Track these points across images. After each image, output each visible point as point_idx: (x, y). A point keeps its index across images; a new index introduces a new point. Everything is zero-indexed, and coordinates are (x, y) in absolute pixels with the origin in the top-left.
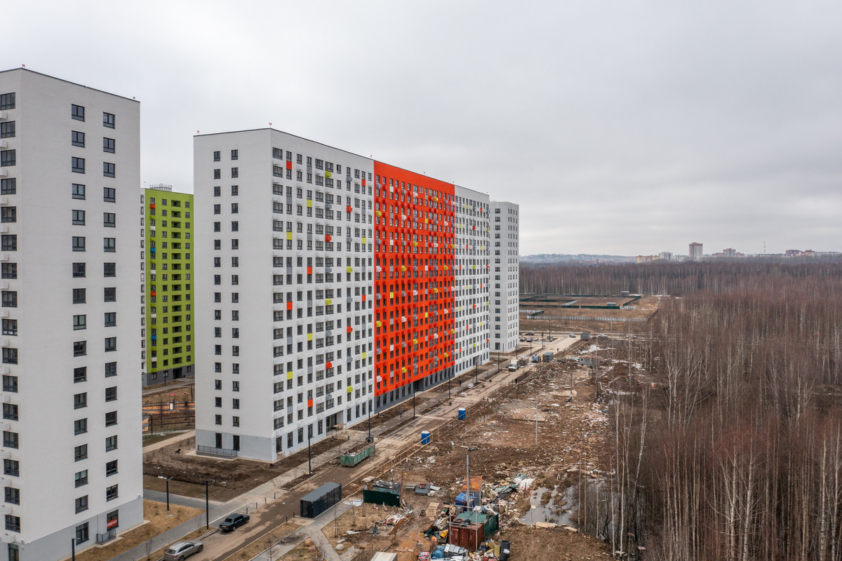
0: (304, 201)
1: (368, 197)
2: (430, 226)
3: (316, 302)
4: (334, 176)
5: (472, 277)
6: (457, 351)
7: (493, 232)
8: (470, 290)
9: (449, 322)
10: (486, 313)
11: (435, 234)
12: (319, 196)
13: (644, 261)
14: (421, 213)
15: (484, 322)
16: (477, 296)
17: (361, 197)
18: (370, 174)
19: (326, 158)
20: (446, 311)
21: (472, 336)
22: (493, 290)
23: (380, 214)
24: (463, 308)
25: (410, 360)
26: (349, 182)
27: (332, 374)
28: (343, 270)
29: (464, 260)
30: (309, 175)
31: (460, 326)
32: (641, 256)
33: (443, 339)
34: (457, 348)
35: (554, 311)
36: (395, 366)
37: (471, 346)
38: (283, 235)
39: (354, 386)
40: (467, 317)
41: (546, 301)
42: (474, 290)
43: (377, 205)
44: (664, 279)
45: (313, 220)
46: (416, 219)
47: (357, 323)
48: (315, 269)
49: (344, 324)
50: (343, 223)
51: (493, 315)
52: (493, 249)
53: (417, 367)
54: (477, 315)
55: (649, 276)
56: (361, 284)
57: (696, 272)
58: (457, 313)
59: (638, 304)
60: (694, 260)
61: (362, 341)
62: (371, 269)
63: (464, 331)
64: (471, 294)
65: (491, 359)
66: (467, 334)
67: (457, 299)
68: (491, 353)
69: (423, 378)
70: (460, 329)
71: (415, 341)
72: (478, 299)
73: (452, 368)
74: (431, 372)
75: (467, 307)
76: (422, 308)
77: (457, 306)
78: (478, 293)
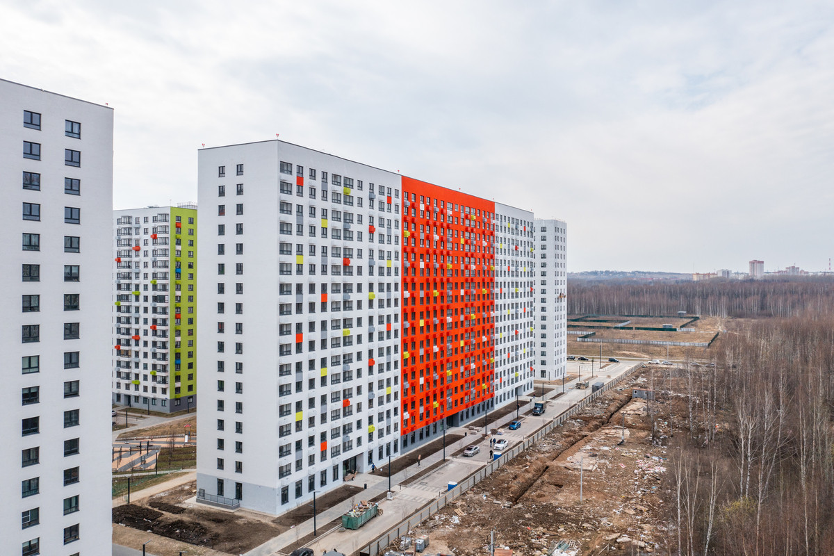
0: (318, 222)
1: (395, 216)
2: (467, 247)
3: (331, 333)
4: (354, 193)
5: (515, 300)
6: (497, 381)
7: (538, 252)
8: (512, 315)
9: (488, 350)
10: (531, 339)
11: (472, 256)
12: (336, 215)
13: (702, 279)
14: (456, 232)
15: (528, 349)
16: (519, 321)
17: (386, 215)
18: (397, 191)
19: (344, 173)
20: (485, 339)
21: (514, 364)
22: (538, 313)
23: (408, 234)
24: (505, 334)
25: (442, 393)
26: (371, 200)
27: (350, 413)
28: (364, 296)
29: (505, 283)
30: (325, 192)
31: (501, 354)
32: (698, 274)
33: (481, 369)
34: (497, 378)
35: (606, 333)
36: (425, 401)
37: (513, 376)
38: (293, 259)
39: (377, 425)
40: (509, 344)
41: (598, 321)
42: (517, 314)
43: (405, 224)
44: (724, 299)
45: (329, 242)
46: (451, 239)
47: (381, 354)
48: (331, 297)
49: (365, 356)
50: (365, 245)
51: (538, 341)
52: (538, 270)
53: (450, 400)
54: (520, 342)
55: (707, 296)
56: (386, 311)
57: (758, 291)
58: (497, 340)
59: (696, 326)
60: (755, 278)
61: (386, 375)
62: (398, 295)
63: (504, 360)
64: (513, 319)
65: (535, 388)
66: (508, 363)
67: (498, 325)
68: (535, 382)
69: (458, 413)
70: (501, 358)
71: (449, 373)
72: (521, 324)
73: (491, 400)
74: (467, 406)
75: (509, 334)
76: (456, 336)
77: (497, 332)
78: (521, 318)
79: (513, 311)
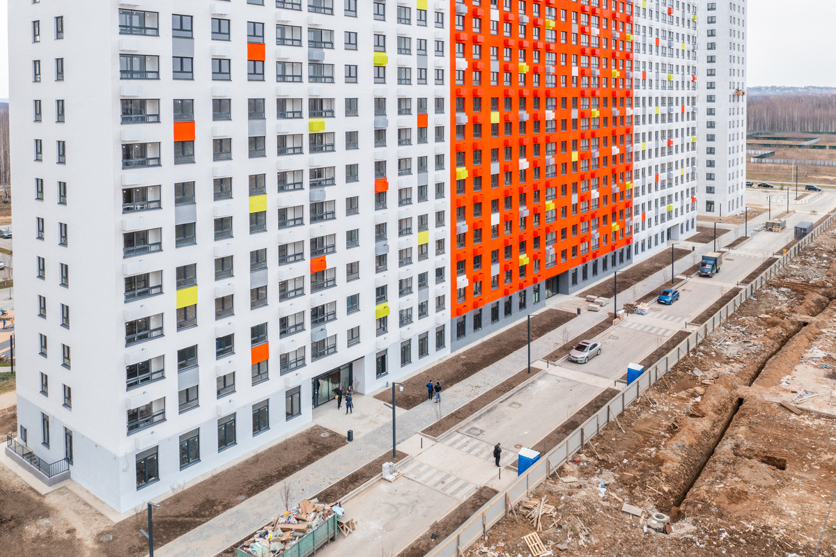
6: (637, 219)
8: (663, 115)
9: (621, 168)
10: (691, 154)
15: (688, 169)
16: (674, 126)
20: (616, 150)
21: (665, 192)
22: (702, 118)
24: (650, 144)
25: (537, 240)
27: (330, 283)
29: (651, 64)
31: (644, 176)
33: (610, 198)
34: (637, 213)
36: (502, 253)
37: (663, 210)
39: (395, 302)
40: (657, 161)
42: (669, 115)
48: (277, 51)
49: (366, 174)
51: (702, 157)
53: (553, 251)
54: (674, 158)
58: (637, 153)
61: (415, 210)
63: (650, 185)
64: (663, 121)
65: (699, 228)
66: (656, 189)
67: (637, 129)
68: (699, 218)
69: (567, 272)
70: (644, 182)
71: (550, 205)
72: (677, 130)
73: (625, 247)
74: (584, 260)
75: (657, 144)
76: (564, 144)
77: (637, 141)
78: (677, 120)
79: (665, 110)
